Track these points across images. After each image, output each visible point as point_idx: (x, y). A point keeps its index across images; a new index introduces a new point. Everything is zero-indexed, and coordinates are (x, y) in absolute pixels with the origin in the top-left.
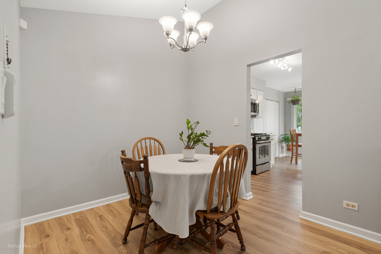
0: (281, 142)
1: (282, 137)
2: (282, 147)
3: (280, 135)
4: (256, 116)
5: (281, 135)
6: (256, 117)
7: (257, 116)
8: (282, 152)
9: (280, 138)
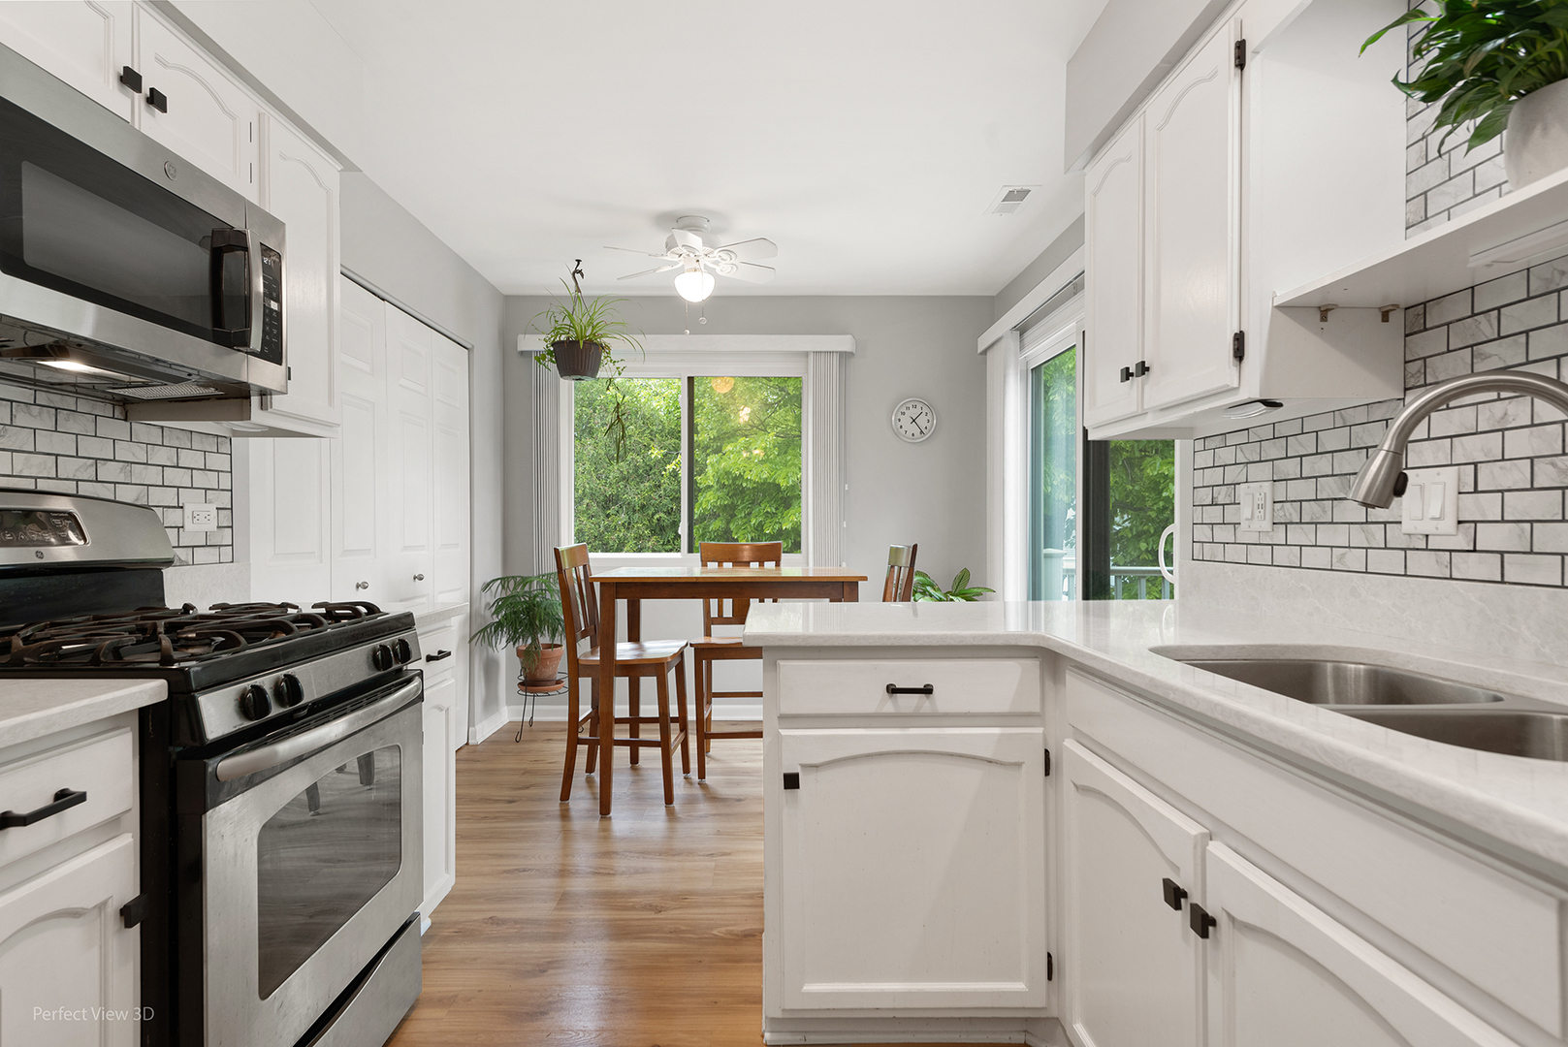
0: (481, 635)
1: (489, 598)
2: (490, 668)
3: (478, 585)
4: (255, 400)
5: (487, 586)
6: (257, 415)
7: (263, 406)
8: (491, 702)
9: (476, 605)
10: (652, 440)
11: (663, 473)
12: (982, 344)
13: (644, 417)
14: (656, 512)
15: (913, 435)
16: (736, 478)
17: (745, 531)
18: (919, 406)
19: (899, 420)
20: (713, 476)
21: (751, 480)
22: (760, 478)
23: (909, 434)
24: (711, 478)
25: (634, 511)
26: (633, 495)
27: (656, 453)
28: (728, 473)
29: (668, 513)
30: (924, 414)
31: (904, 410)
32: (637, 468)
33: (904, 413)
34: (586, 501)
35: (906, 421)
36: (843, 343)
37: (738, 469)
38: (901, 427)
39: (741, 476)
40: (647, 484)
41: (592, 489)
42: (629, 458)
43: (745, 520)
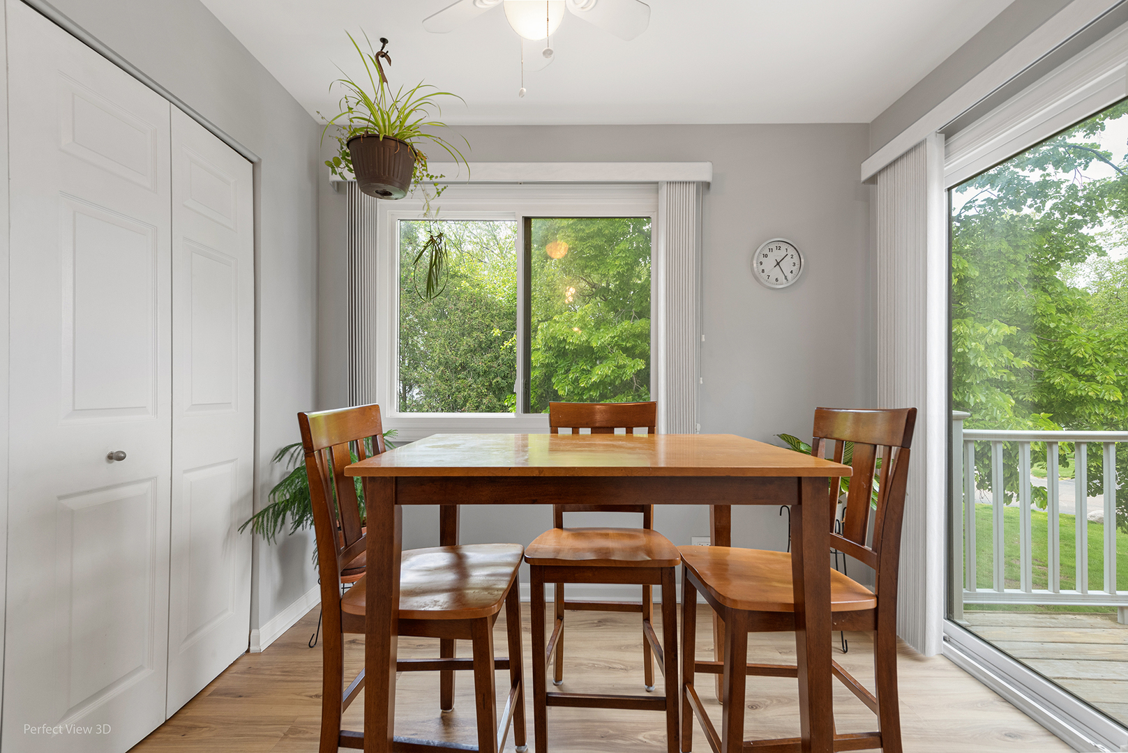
2: (291, 548)
8: (290, 589)
10: (492, 321)
11: (501, 346)
12: (868, 169)
13: (487, 304)
14: (495, 377)
15: (777, 280)
16: (560, 342)
17: (564, 384)
18: (784, 246)
19: (761, 263)
20: (542, 340)
21: (573, 343)
22: (580, 341)
23: (772, 279)
24: (540, 342)
25: (479, 376)
26: (479, 363)
27: (497, 332)
28: (553, 338)
29: (504, 378)
30: (789, 256)
31: (766, 252)
32: (481, 343)
33: (766, 256)
34: (442, 368)
35: (769, 263)
36: (701, 171)
37: (562, 335)
38: (763, 271)
39: (564, 340)
40: (489, 355)
41: (446, 359)
42: (475, 334)
43: (565, 376)
